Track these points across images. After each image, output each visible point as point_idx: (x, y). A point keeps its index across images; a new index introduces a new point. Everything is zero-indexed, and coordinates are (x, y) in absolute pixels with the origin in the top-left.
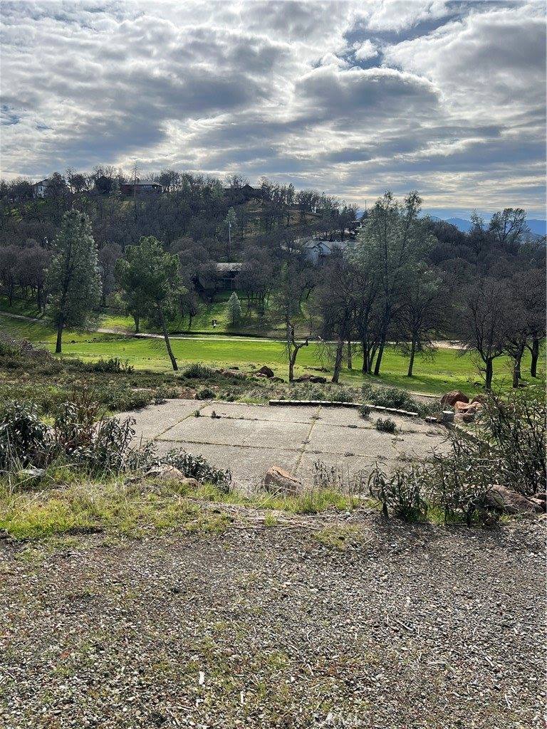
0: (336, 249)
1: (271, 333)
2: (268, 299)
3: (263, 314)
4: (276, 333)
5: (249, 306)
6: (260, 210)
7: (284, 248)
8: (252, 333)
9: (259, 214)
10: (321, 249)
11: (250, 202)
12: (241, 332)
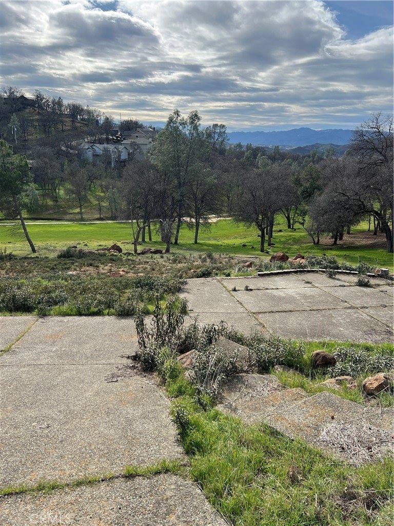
0: (106, 150)
1: (68, 217)
2: (59, 190)
3: (57, 201)
4: (72, 216)
5: (43, 195)
6: (37, 117)
7: (63, 148)
8: (52, 217)
9: (37, 120)
10: (94, 150)
11: (27, 111)
12: (42, 217)
